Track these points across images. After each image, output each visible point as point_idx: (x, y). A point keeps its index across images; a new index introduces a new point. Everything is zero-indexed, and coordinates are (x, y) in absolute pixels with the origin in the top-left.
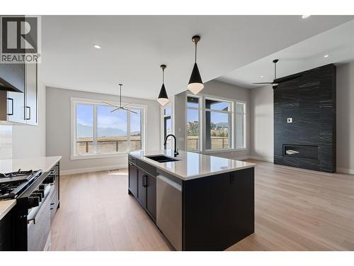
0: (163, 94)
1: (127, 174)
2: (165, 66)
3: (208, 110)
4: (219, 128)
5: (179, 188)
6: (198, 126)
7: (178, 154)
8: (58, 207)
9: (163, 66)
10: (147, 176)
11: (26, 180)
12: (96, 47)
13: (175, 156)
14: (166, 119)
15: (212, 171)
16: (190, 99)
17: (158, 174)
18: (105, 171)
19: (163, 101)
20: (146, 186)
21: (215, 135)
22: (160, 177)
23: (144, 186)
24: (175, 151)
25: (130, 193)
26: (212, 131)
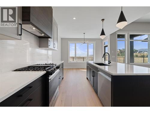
0: (103, 33)
1: (86, 71)
2: (104, 19)
3: (132, 40)
4: (140, 52)
5: (110, 79)
6: (125, 52)
7: (110, 63)
8: (63, 78)
9: (103, 20)
10: (94, 72)
11: (50, 66)
12: (74, 18)
13: (109, 63)
14: (105, 47)
15: (134, 73)
16: (119, 36)
17: (99, 71)
18: (79, 69)
19: (103, 37)
20: (94, 76)
21: (137, 56)
22: (99, 72)
23: (93, 76)
24: (109, 61)
25: (87, 79)
26: (135, 54)
